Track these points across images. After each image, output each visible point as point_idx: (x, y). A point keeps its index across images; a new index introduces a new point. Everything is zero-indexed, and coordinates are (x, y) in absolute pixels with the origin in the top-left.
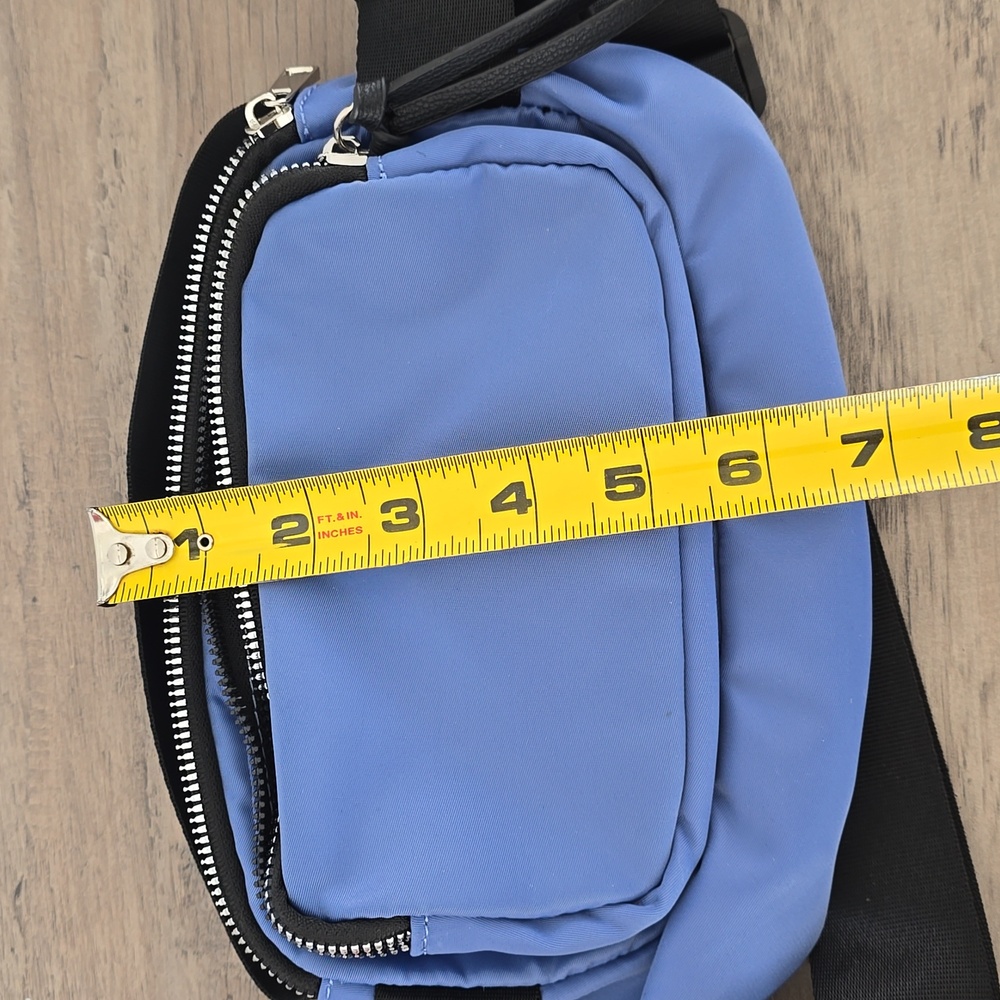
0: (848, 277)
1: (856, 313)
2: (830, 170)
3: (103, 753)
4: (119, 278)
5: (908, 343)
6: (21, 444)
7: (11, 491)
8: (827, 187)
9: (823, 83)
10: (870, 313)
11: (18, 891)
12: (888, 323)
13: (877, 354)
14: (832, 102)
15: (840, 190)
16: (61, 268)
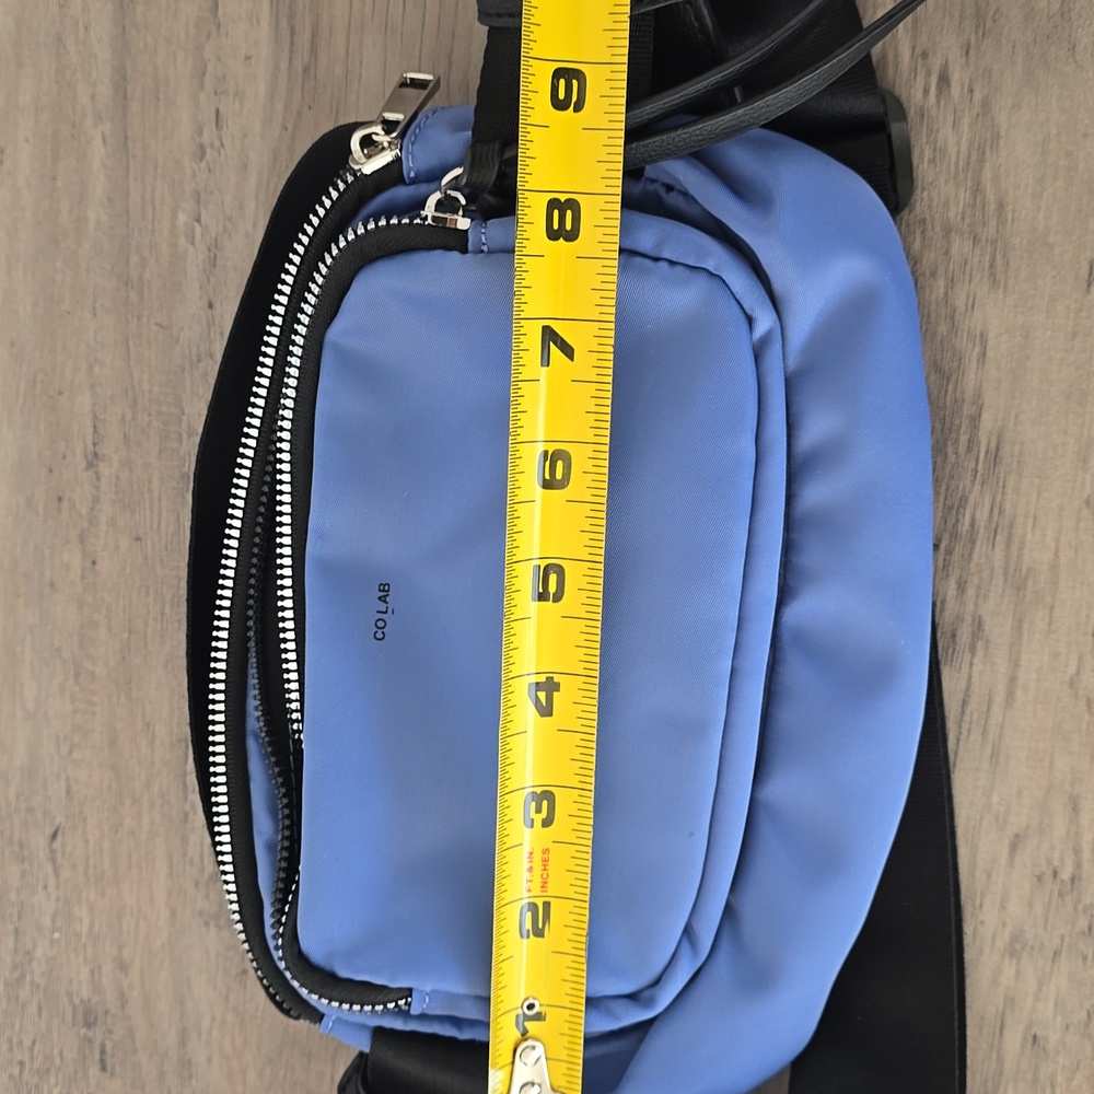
0: (963, 401)
1: (964, 439)
2: (967, 281)
3: (148, 724)
4: (209, 249)
5: (1012, 483)
6: (94, 404)
7: (79, 449)
8: (960, 301)
9: (978, 185)
10: (979, 443)
11: (54, 836)
12: (995, 457)
13: (977, 487)
14: (984, 208)
15: (973, 306)
16: (150, 227)
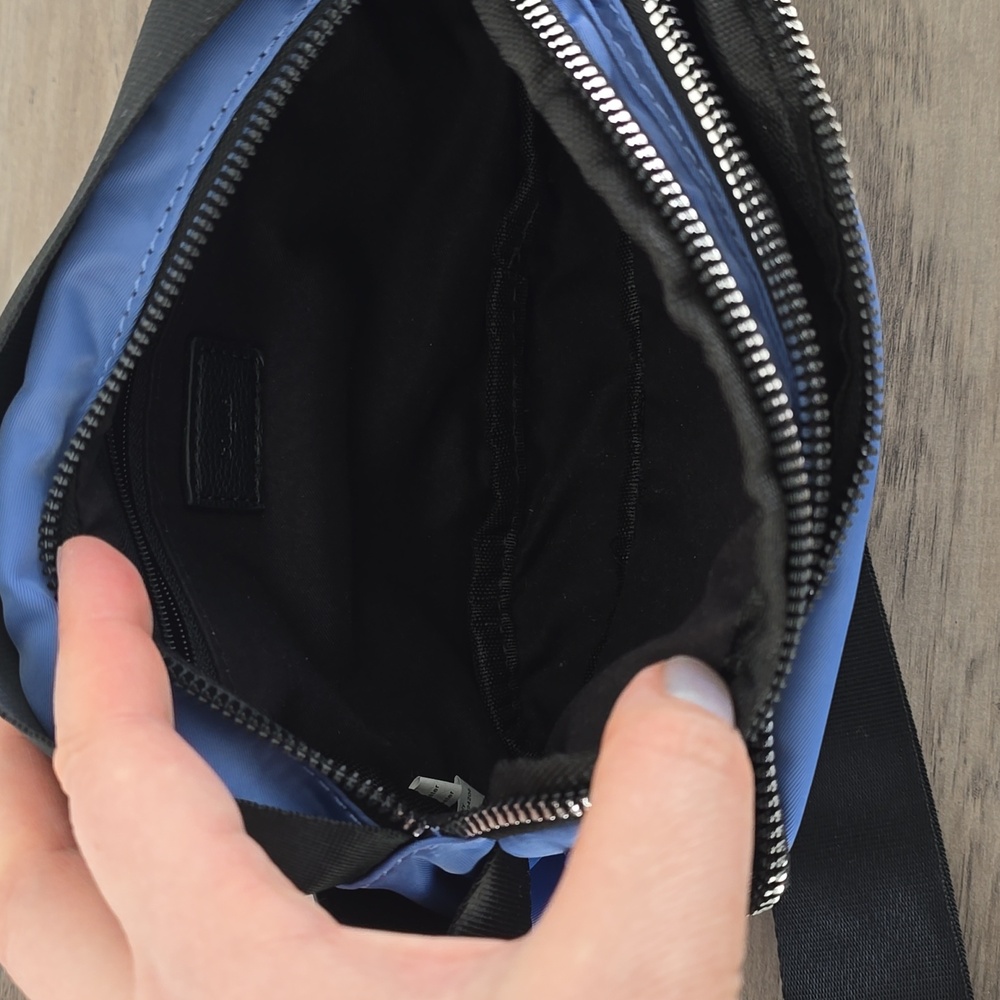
0: (893, 215)
1: (896, 253)
2: (891, 98)
5: (947, 290)
8: (885, 119)
9: (897, 6)
10: (911, 255)
12: (928, 267)
13: (912, 299)
14: (904, 27)
15: (898, 121)
